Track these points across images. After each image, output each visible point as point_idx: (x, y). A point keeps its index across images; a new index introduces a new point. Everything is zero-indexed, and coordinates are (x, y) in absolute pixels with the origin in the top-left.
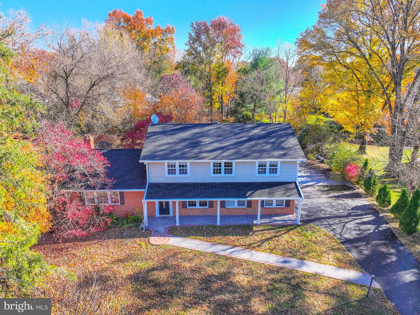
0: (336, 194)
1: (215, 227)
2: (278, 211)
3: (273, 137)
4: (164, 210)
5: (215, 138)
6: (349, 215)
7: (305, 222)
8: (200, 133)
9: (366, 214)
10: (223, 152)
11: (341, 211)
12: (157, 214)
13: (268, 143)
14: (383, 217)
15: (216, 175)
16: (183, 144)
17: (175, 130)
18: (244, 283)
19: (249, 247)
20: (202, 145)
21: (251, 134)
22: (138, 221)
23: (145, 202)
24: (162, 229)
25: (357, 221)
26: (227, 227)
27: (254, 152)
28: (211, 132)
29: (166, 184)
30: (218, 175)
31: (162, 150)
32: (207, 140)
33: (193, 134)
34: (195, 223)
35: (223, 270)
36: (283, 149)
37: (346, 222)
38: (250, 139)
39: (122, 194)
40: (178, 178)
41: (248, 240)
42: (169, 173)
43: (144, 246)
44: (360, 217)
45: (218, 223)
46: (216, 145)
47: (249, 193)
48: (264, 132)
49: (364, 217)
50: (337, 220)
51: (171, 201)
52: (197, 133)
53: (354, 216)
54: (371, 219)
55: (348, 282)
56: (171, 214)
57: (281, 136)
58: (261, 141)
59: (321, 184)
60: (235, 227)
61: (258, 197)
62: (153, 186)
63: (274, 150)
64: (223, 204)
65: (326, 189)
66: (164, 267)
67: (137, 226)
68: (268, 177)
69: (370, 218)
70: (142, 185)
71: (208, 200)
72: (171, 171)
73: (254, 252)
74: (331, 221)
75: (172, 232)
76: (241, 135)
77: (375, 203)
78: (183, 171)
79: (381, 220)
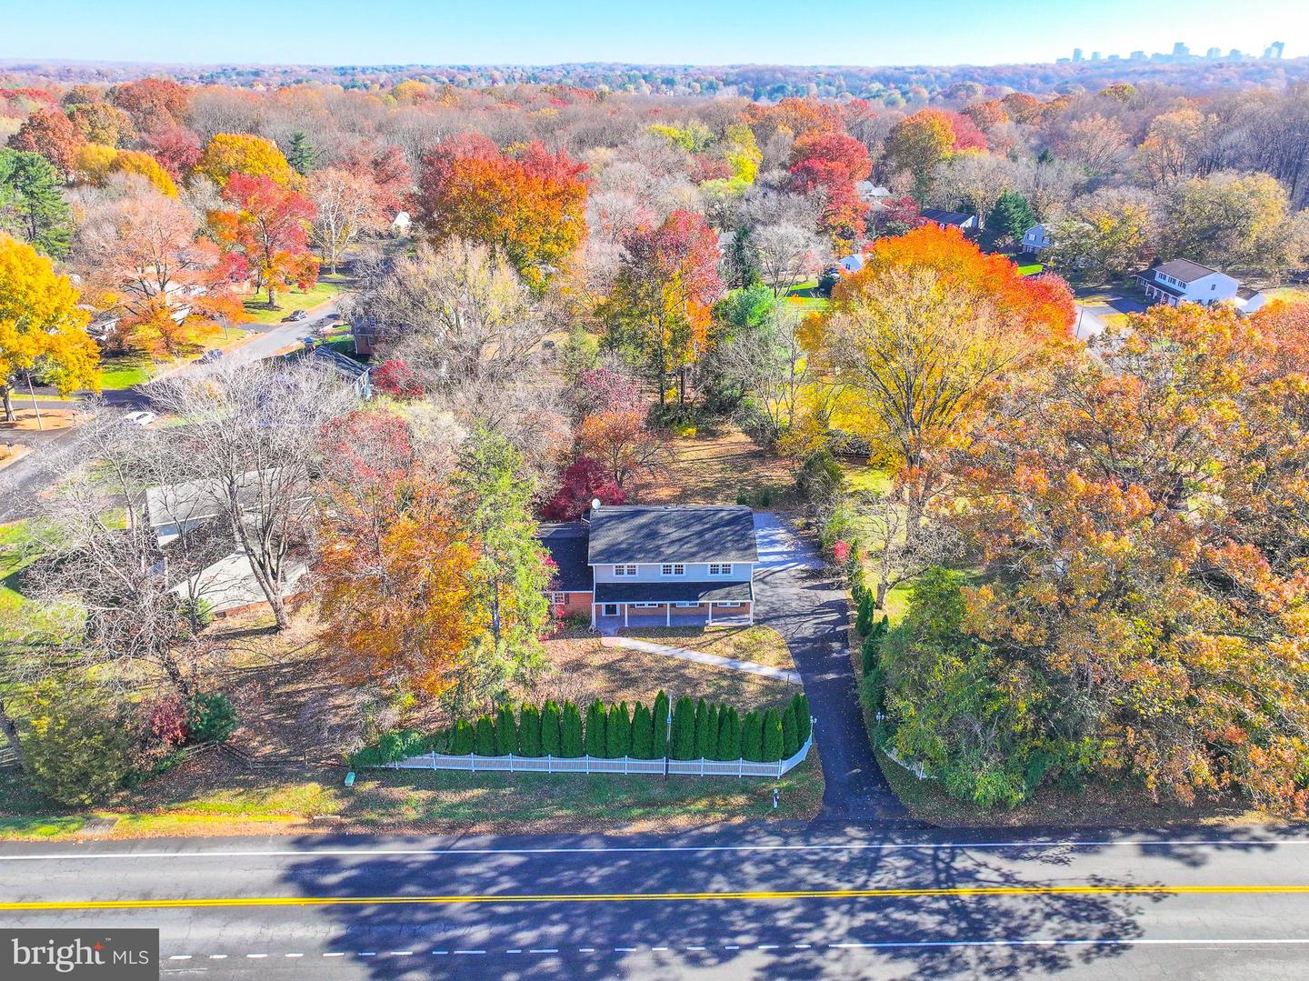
0: (812, 583)
1: (664, 627)
2: (732, 611)
4: (611, 610)
6: (812, 613)
7: (760, 622)
9: (833, 611)
11: (807, 607)
12: (604, 614)
14: (847, 615)
15: (666, 576)
19: (699, 647)
22: (585, 621)
23: (594, 604)
24: (610, 630)
25: (819, 621)
26: (677, 628)
29: (613, 584)
30: (669, 575)
34: (645, 624)
37: (804, 622)
39: (567, 596)
40: (625, 578)
41: (694, 641)
42: (617, 574)
44: (823, 616)
45: (668, 625)
47: (702, 594)
49: (828, 615)
50: (796, 619)
51: (618, 604)
53: (818, 614)
54: (834, 618)
56: (618, 614)
59: (802, 567)
60: (685, 628)
61: (710, 599)
62: (600, 586)
64: (673, 606)
65: (805, 575)
67: (585, 628)
68: (720, 577)
69: (835, 616)
70: (589, 586)
71: (657, 603)
72: (619, 572)
73: (699, 652)
74: (789, 620)
75: (622, 633)
77: (851, 597)
78: (632, 572)
79: (844, 620)
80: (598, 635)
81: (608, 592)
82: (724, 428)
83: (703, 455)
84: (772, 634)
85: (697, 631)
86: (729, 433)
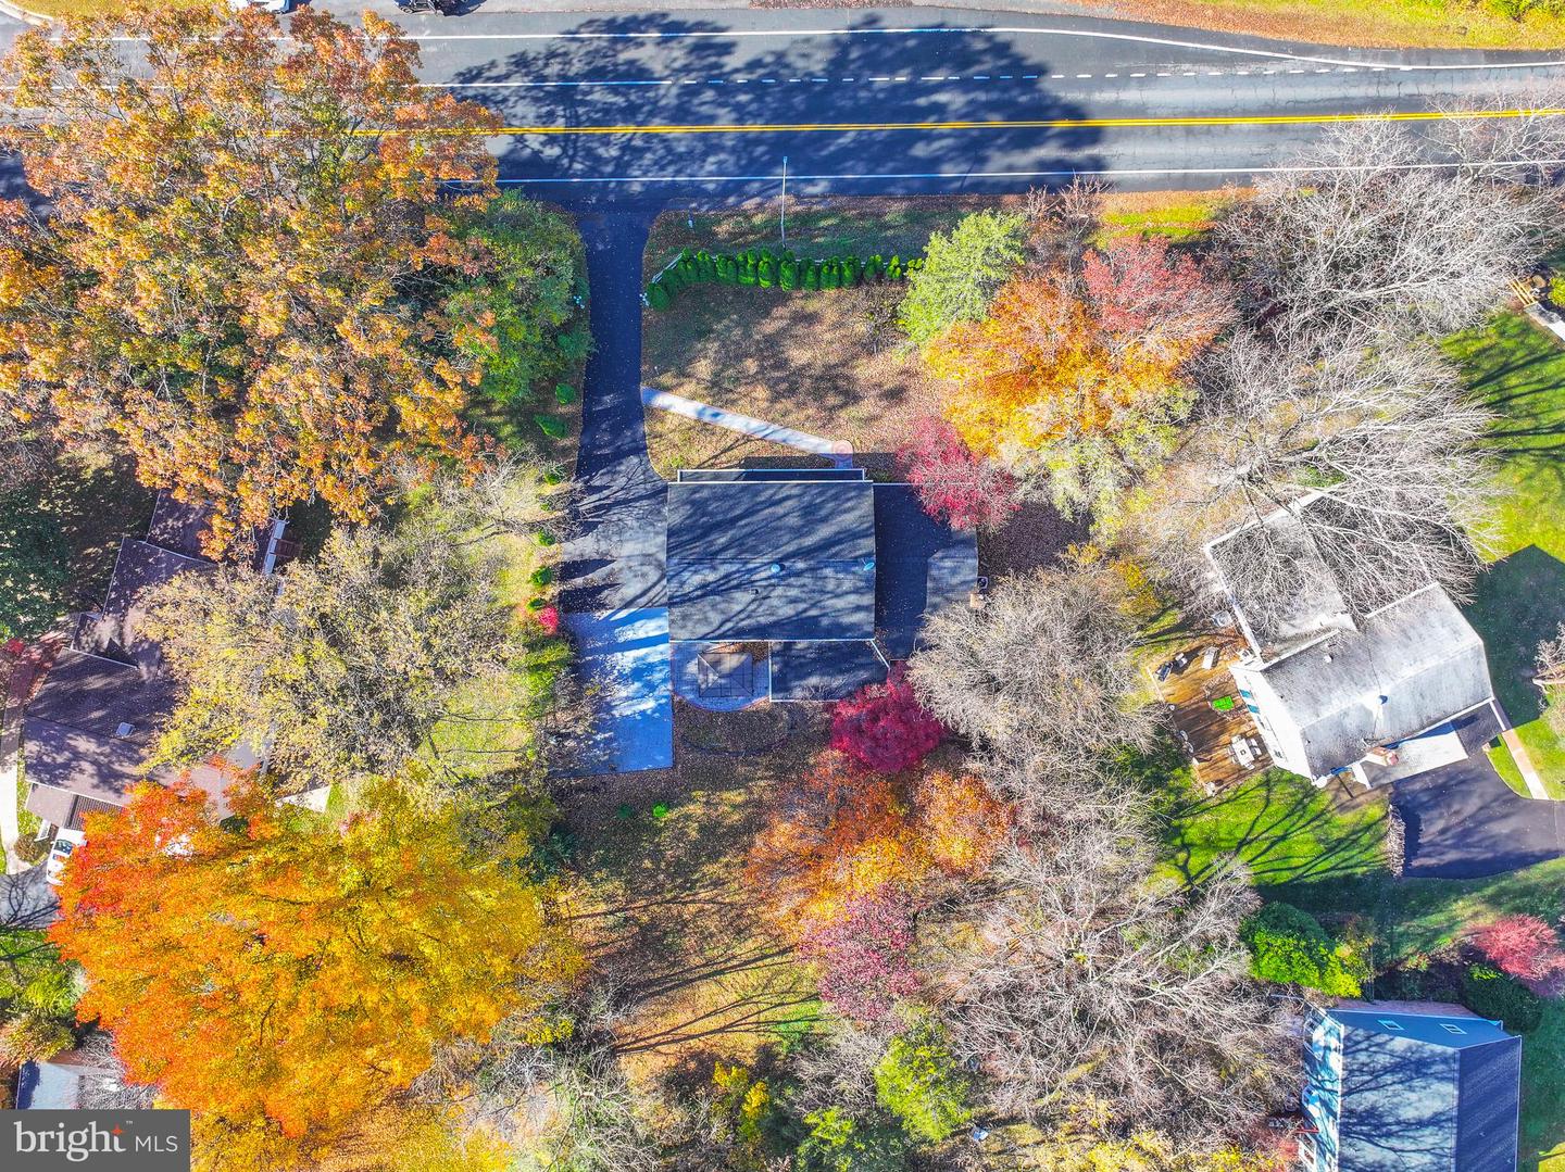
3: (702, 527)
5: (779, 523)
8: (801, 536)
13: (712, 514)
16: (823, 513)
17: (840, 542)
18: (759, 388)
21: (730, 534)
27: (732, 497)
28: (785, 539)
31: (849, 500)
32: (793, 520)
35: (778, 406)
36: (693, 503)
38: (733, 521)
46: (780, 510)
48: (713, 537)
52: (809, 533)
57: (690, 529)
58: (720, 518)
63: (707, 500)
80: (857, 458)
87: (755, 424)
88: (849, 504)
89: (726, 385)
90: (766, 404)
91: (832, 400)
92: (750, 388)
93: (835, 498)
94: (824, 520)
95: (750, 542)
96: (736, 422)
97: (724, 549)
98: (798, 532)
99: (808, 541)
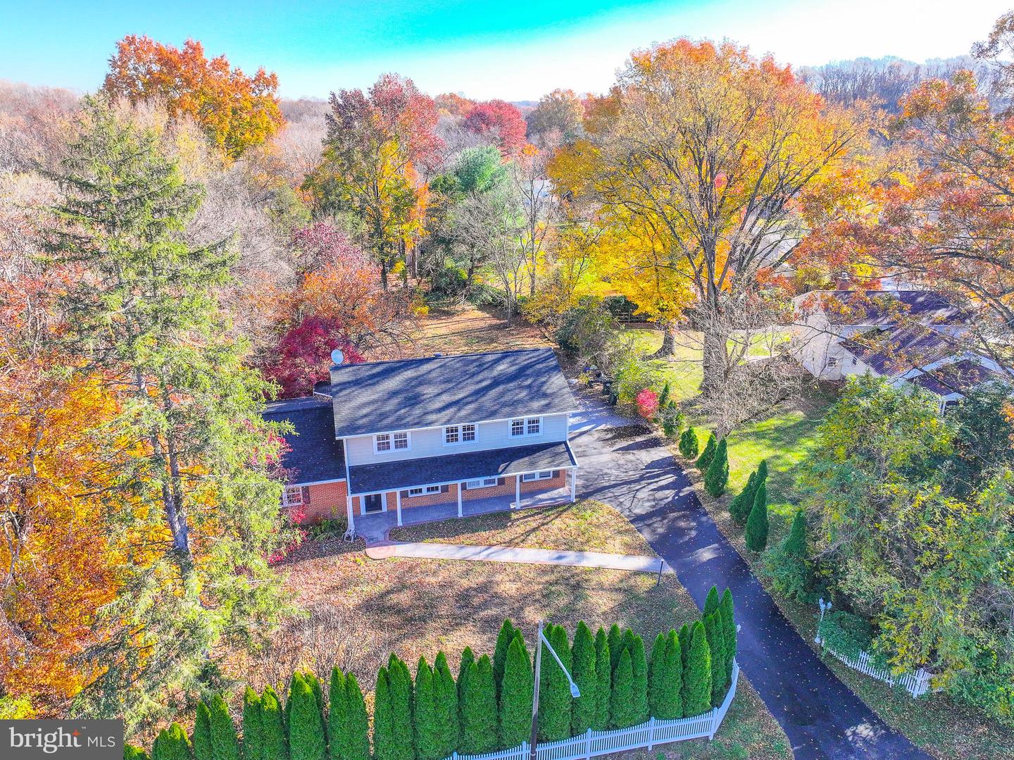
0: (624, 443)
1: (457, 521)
2: (543, 486)
3: (528, 376)
4: (373, 504)
5: (443, 386)
6: (642, 478)
7: (582, 497)
8: (417, 378)
9: (666, 473)
10: (459, 410)
11: (631, 473)
12: (363, 512)
13: (521, 388)
14: (687, 475)
15: (450, 444)
16: (395, 401)
17: (374, 376)
18: (513, 592)
19: (510, 544)
20: (425, 399)
21: (495, 373)
22: (338, 526)
23: (349, 498)
24: (378, 534)
26: (473, 519)
27: (504, 405)
28: (434, 375)
29: (375, 465)
30: (455, 444)
31: (365, 416)
32: (429, 391)
33: (407, 380)
34: (425, 518)
35: (481, 579)
36: (545, 395)
37: (638, 490)
38: (496, 383)
39: (306, 490)
40: (394, 455)
41: (507, 535)
42: (379, 449)
43: (363, 563)
44: (656, 480)
45: (460, 515)
46: (446, 398)
47: (502, 466)
48: (514, 368)
49: (661, 478)
50: (625, 488)
51: (383, 493)
52: (412, 379)
53: (649, 478)
54: (671, 480)
55: (637, 573)
56: (385, 509)
57: (539, 374)
58: (511, 385)
59: (603, 427)
60: (486, 517)
61: (516, 471)
62: (356, 471)
63: (532, 399)
64: (464, 487)
65: (610, 436)
66: (402, 587)
67: (339, 535)
68: (526, 439)
69: (670, 478)
70: (339, 472)
71: (439, 485)
72: (383, 446)
73: (517, 550)
74: (617, 491)
75: (396, 536)
76: (480, 377)
77: (678, 453)
78: (401, 443)
79: (683, 481)
80: (360, 543)
81: (368, 477)
82: (459, 308)
83: (443, 331)
84: (603, 511)
85: (501, 519)
86: (464, 310)
87: (507, 556)
88: (365, 411)
89: (561, 588)
90: (498, 578)
91: (404, 598)
92: (527, 590)
93: (383, 416)
94: (394, 394)
95: (472, 368)
96: (532, 555)
97: (497, 361)
98: (421, 381)
99: (409, 374)
